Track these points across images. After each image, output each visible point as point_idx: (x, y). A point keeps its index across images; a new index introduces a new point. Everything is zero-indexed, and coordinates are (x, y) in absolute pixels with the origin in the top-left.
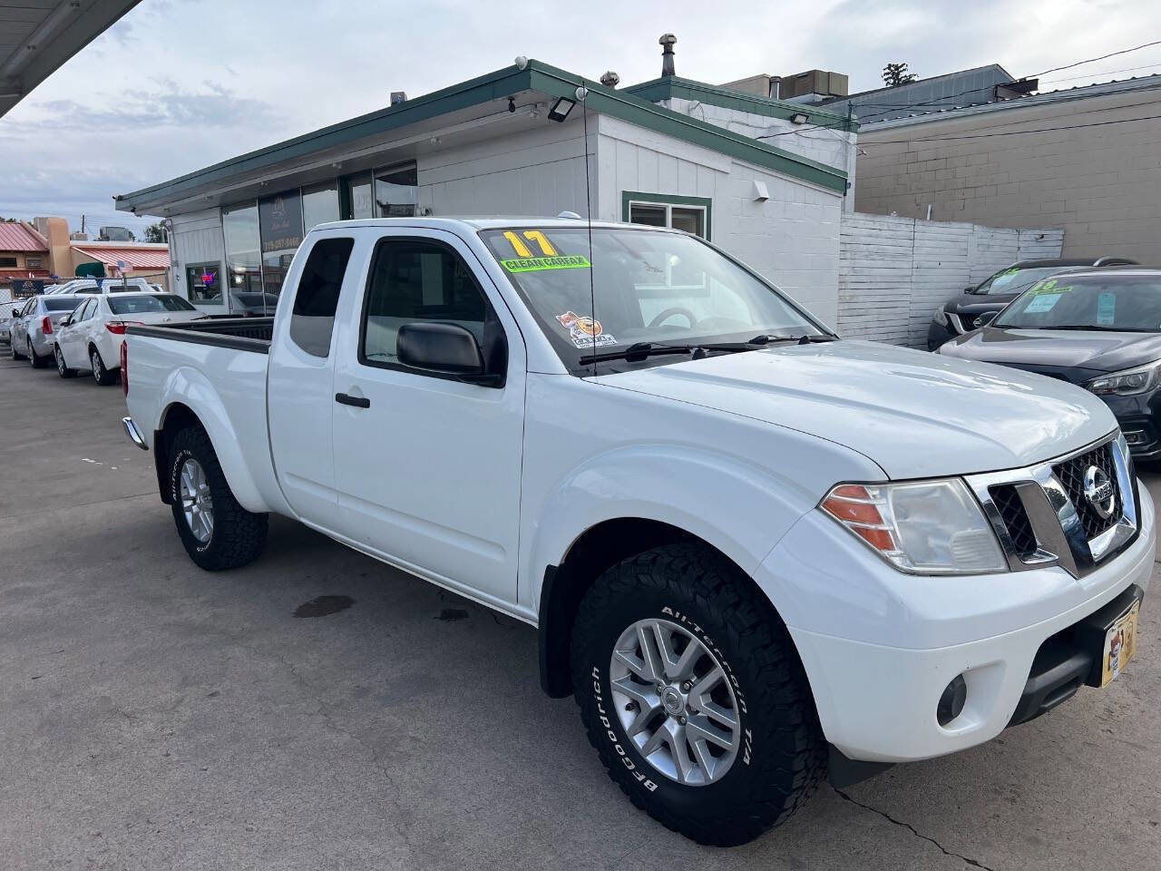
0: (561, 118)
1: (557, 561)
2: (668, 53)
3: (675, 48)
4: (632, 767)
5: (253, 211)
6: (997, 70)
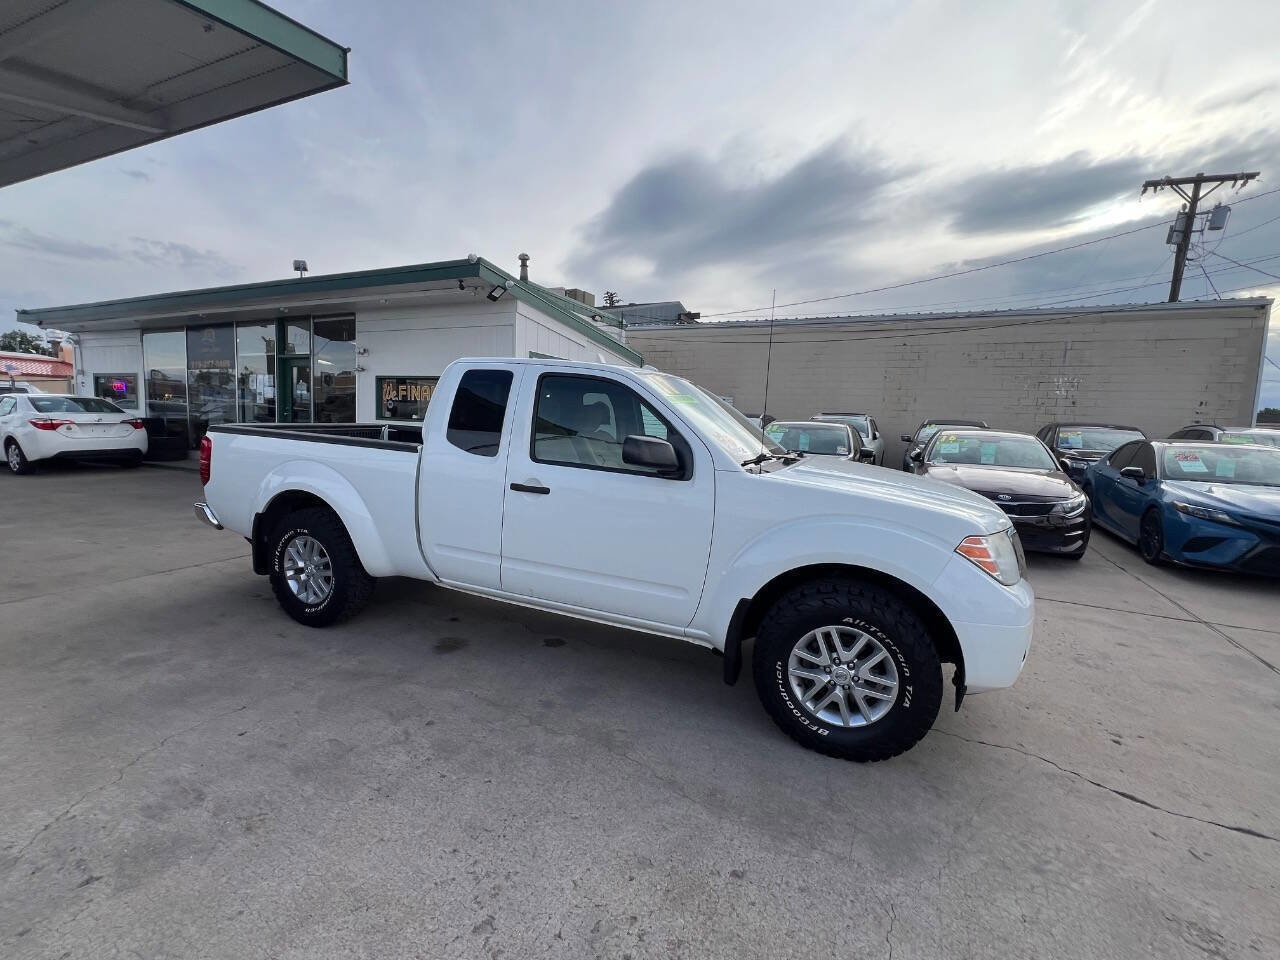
0: (495, 299)
1: (750, 597)
2: (524, 266)
3: (528, 263)
4: (807, 722)
5: (182, 335)
6: (678, 305)
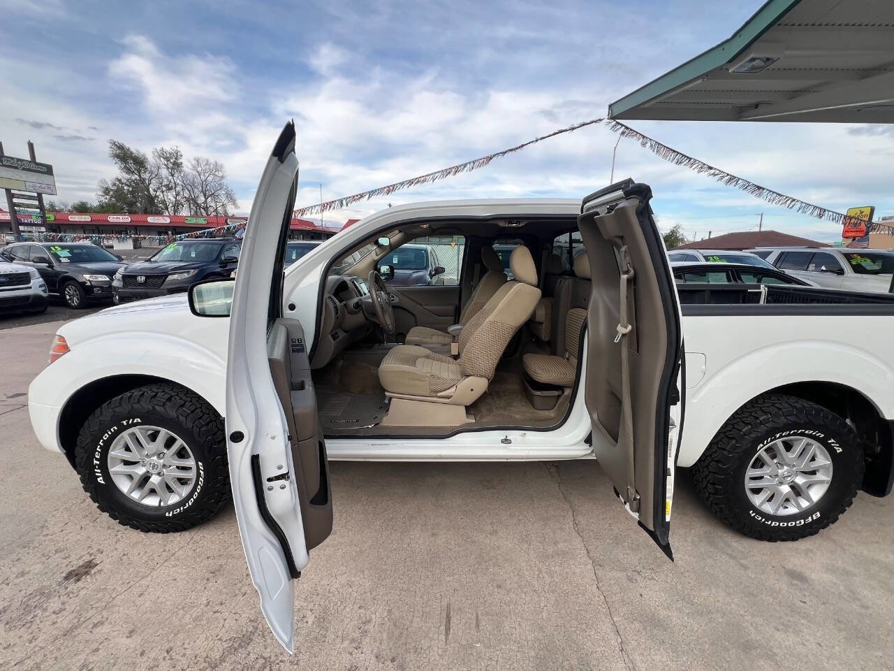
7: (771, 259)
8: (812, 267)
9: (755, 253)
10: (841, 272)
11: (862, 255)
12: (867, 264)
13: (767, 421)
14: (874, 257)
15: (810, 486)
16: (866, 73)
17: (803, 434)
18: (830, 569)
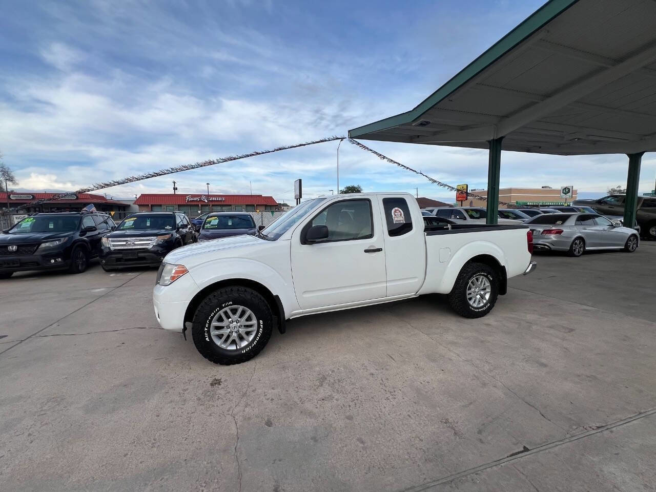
7: (435, 213)
8: (453, 216)
9: (428, 210)
10: (465, 219)
11: (472, 210)
12: (474, 214)
13: (471, 271)
14: (476, 211)
15: (485, 294)
16: (463, 128)
17: (481, 275)
18: (497, 321)
